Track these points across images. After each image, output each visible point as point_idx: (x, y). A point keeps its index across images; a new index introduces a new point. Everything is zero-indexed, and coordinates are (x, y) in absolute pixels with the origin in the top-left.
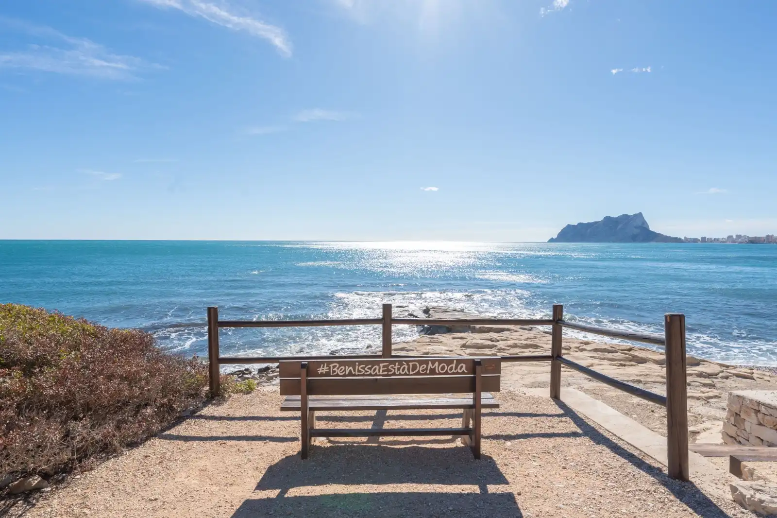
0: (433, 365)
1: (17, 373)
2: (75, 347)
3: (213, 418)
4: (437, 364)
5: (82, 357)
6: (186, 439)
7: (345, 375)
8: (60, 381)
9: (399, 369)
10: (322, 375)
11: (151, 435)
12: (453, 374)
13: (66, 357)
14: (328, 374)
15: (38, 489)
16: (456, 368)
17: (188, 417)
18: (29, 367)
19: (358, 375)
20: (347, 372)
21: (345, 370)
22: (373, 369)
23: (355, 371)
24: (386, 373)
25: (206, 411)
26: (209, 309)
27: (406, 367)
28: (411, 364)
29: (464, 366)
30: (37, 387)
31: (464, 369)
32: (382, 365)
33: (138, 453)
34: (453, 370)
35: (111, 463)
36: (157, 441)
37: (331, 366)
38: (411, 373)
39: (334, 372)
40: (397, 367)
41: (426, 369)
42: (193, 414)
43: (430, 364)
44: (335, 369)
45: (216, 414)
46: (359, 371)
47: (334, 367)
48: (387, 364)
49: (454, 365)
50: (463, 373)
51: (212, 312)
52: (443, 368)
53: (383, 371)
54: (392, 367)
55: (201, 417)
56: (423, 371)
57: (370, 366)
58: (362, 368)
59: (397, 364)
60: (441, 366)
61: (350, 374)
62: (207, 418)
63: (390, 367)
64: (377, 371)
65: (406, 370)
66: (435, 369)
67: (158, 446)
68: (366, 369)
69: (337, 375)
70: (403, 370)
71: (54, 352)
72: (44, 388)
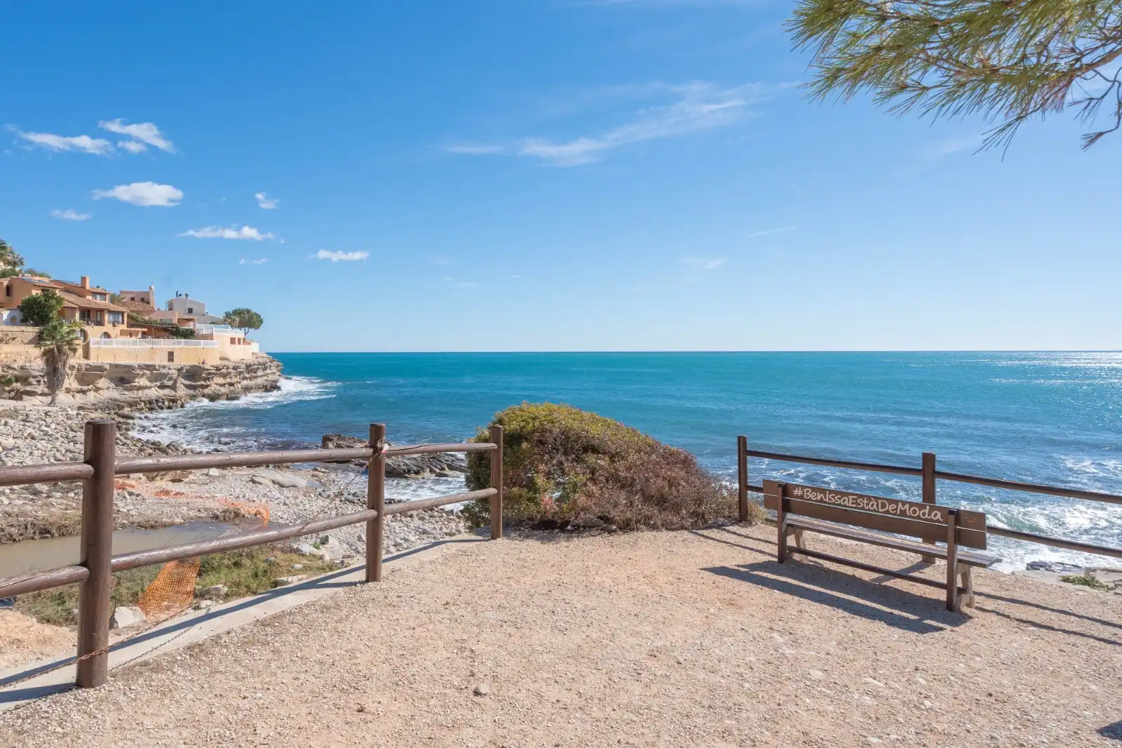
0: (903, 507)
1: (607, 458)
2: (639, 451)
3: (734, 533)
4: (907, 506)
5: (641, 458)
6: (707, 537)
7: (816, 501)
8: (628, 469)
9: (867, 504)
10: (797, 497)
11: (683, 528)
12: (926, 520)
13: (633, 457)
14: (802, 497)
15: (614, 531)
16: (929, 515)
17: (714, 527)
18: (613, 457)
19: (829, 503)
20: (819, 498)
21: (817, 496)
22: (842, 500)
23: (825, 498)
24: (855, 505)
25: (731, 528)
26: (739, 438)
27: (875, 503)
28: (879, 501)
29: (939, 514)
30: (616, 470)
31: (939, 516)
32: (851, 497)
33: (671, 534)
34: (926, 516)
35: (654, 533)
36: (686, 532)
37: (805, 490)
38: (881, 510)
39: (808, 496)
40: (865, 502)
41: (896, 509)
42: (720, 527)
43: (900, 505)
44: (808, 494)
45: (738, 532)
46: (829, 499)
47: (808, 491)
48: (856, 497)
49: (927, 511)
50: (938, 521)
51: (742, 441)
52: (914, 512)
53: (852, 503)
54: (861, 501)
55: (725, 530)
56: (892, 510)
57: (840, 496)
58: (832, 497)
59: (865, 499)
60: (912, 509)
61: (821, 501)
62: (729, 532)
63: (858, 501)
64: (846, 502)
65: (875, 506)
66: (905, 510)
67: (686, 534)
68: (836, 498)
69: (810, 499)
70: (872, 505)
71: (626, 451)
72: (620, 471)
